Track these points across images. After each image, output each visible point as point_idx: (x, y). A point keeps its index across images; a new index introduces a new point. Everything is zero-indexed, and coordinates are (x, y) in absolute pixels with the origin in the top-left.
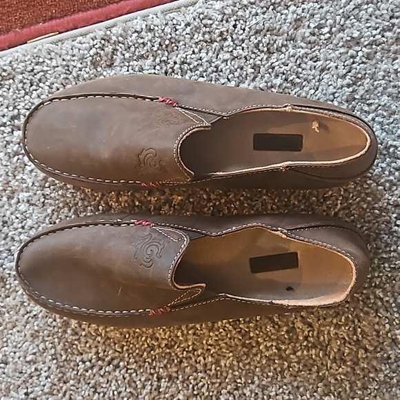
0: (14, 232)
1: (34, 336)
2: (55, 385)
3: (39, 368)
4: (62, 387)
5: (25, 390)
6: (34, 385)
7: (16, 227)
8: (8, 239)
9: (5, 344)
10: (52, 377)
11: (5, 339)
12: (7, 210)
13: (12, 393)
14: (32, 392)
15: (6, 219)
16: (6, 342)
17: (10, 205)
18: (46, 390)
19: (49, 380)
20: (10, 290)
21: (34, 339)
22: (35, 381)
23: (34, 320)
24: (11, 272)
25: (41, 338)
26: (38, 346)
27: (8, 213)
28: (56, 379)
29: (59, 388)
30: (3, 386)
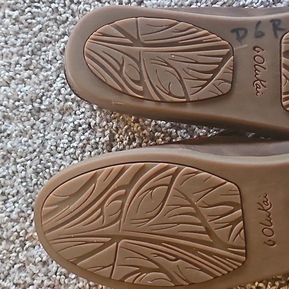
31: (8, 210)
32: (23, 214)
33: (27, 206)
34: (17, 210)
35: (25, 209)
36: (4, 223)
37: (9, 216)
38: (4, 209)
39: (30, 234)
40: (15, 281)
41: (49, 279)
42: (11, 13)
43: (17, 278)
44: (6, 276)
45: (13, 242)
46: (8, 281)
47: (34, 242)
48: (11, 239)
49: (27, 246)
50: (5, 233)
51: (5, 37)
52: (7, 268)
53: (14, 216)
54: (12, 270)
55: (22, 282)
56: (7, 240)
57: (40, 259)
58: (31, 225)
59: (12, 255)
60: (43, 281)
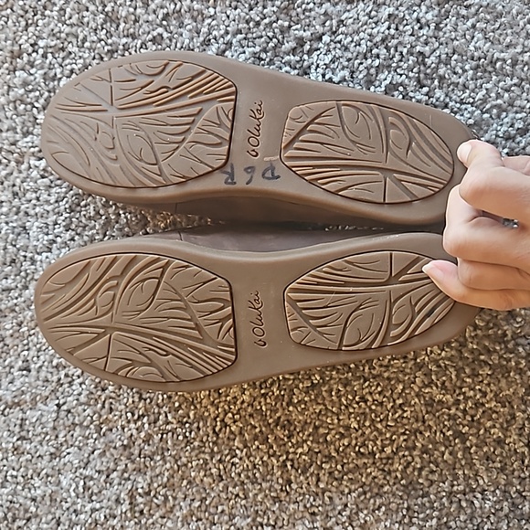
31: (75, 393)
32: (93, 396)
33: (96, 387)
34: (85, 393)
35: (94, 391)
36: (74, 408)
37: (77, 400)
38: (71, 392)
39: (105, 417)
40: (97, 468)
41: (133, 462)
42: (37, 163)
43: (98, 464)
44: (87, 464)
45: (88, 427)
46: (89, 469)
47: (110, 425)
48: (85, 424)
49: (104, 430)
50: (77, 418)
51: (36, 192)
52: (86, 455)
53: (83, 399)
54: (92, 456)
55: (104, 469)
56: (81, 424)
57: (121, 443)
58: (103, 407)
59: (89, 441)
60: (126, 465)
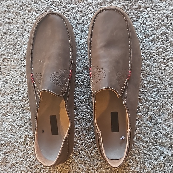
0: (26, 27)
1: (22, 74)
2: (25, 98)
3: (20, 88)
4: (27, 99)
5: (11, 96)
6: (16, 95)
7: (28, 25)
8: (24, 29)
9: (8, 75)
10: (24, 94)
11: (8, 73)
12: (27, 16)
13: (5, 96)
14: (14, 98)
15: (25, 20)
16: (9, 74)
17: (28, 15)
18: (20, 98)
19: (23, 95)
20: (17, 52)
21: (21, 76)
22: (17, 94)
23: (24, 67)
24: (20, 43)
25: (25, 76)
26: (22, 79)
27: (27, 17)
28: (26, 95)
29: (26, 99)
30: (2, 92)
